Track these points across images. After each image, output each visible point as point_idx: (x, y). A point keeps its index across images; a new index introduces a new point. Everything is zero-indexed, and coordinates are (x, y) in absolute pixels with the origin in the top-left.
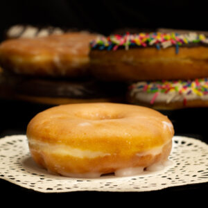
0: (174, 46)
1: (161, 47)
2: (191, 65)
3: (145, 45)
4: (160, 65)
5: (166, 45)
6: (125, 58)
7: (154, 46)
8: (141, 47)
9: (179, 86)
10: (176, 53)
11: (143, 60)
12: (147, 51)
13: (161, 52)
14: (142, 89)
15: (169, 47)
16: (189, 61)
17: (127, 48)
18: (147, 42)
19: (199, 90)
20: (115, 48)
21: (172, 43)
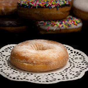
0: (56, 7)
1: (51, 7)
4: (51, 15)
5: (53, 7)
6: (36, 12)
7: (48, 7)
8: (43, 7)
9: (58, 23)
10: (57, 10)
11: (44, 13)
12: (45, 9)
13: (51, 10)
14: (43, 24)
15: (54, 7)
16: (61, 13)
17: (37, 8)
18: (45, 5)
19: (66, 25)
20: (32, 7)
21: (55, 6)
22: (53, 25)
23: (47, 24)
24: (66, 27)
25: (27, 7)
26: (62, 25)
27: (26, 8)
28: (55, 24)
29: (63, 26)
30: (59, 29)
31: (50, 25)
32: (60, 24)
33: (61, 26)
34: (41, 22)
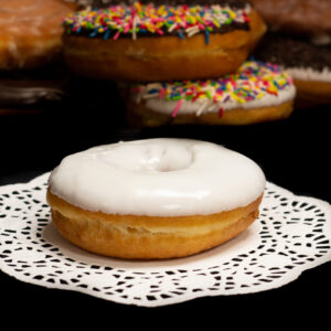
0: (202, 32)
1: (186, 34)
2: (225, 58)
3: (161, 32)
4: (184, 60)
5: (192, 31)
6: (130, 51)
7: (175, 34)
8: (156, 35)
9: (211, 89)
10: (206, 42)
11: (159, 55)
12: (164, 41)
13: (184, 42)
14: (156, 95)
15: (196, 35)
16: (221, 53)
17: (134, 37)
18: (164, 28)
19: (239, 94)
20: (116, 37)
21: (200, 28)
22: (195, 95)
23: (172, 95)
24: (239, 102)
25: (100, 35)
26: (225, 95)
27: (96, 41)
28: (199, 94)
29: (228, 99)
30: (217, 110)
31: (183, 95)
32: (220, 91)
33: (221, 98)
34: (151, 87)
